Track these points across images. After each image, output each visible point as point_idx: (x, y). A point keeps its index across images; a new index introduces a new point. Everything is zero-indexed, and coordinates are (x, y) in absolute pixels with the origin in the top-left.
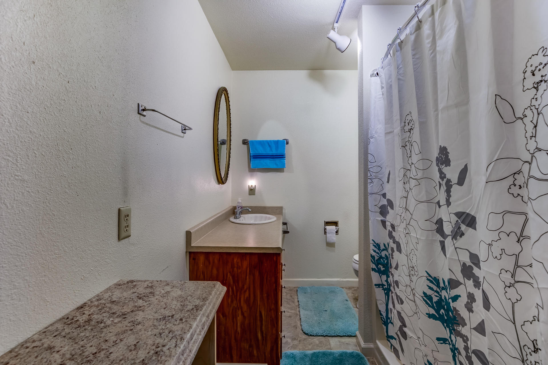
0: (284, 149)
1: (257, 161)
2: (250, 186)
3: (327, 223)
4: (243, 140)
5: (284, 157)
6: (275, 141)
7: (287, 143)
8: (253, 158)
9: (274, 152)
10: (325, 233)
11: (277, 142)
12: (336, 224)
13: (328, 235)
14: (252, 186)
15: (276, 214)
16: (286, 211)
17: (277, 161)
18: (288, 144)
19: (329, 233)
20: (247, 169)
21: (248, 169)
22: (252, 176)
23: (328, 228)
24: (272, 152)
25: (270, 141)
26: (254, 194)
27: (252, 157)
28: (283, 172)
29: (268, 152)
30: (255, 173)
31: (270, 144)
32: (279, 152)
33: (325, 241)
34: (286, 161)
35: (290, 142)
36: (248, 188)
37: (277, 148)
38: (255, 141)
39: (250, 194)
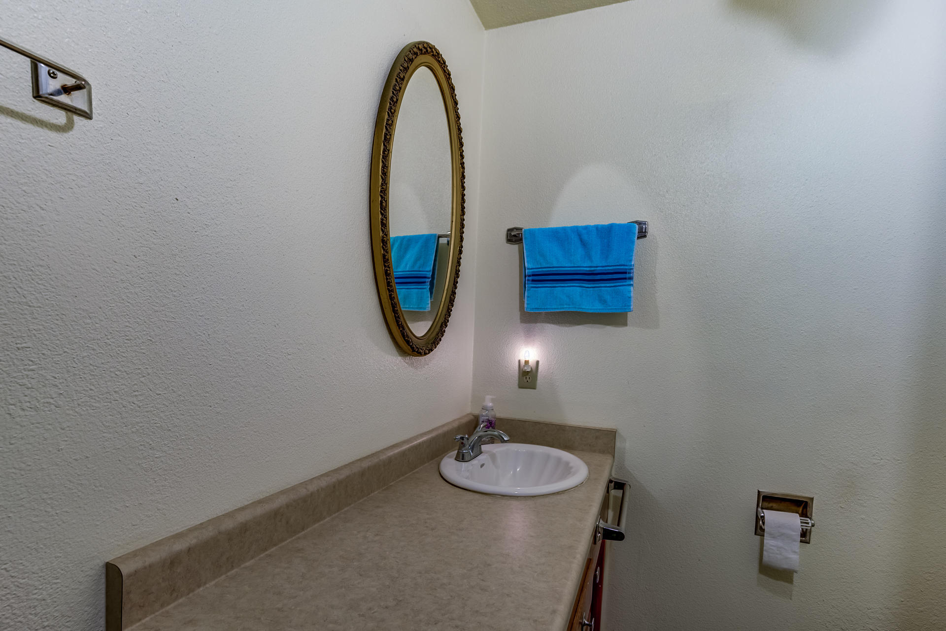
0: (630, 251)
1: (543, 291)
2: (523, 363)
3: (769, 501)
4: (509, 230)
5: (627, 276)
6: (603, 227)
7: (642, 234)
8: (533, 280)
9: (597, 262)
10: (759, 530)
11: (607, 233)
12: (802, 506)
13: (768, 542)
14: (527, 362)
15: (594, 451)
16: (627, 444)
17: (606, 290)
18: (645, 236)
19: (774, 537)
20: (517, 314)
21: (519, 313)
22: (529, 335)
23: (771, 516)
24: (592, 261)
25: (586, 228)
26: (534, 388)
27: (531, 278)
28: (625, 324)
29: (579, 261)
30: (538, 324)
31: (585, 237)
32: (612, 262)
33: (757, 555)
34: (634, 291)
35: (651, 230)
36: (517, 368)
37: (607, 249)
38: (539, 229)
39: (521, 386)
